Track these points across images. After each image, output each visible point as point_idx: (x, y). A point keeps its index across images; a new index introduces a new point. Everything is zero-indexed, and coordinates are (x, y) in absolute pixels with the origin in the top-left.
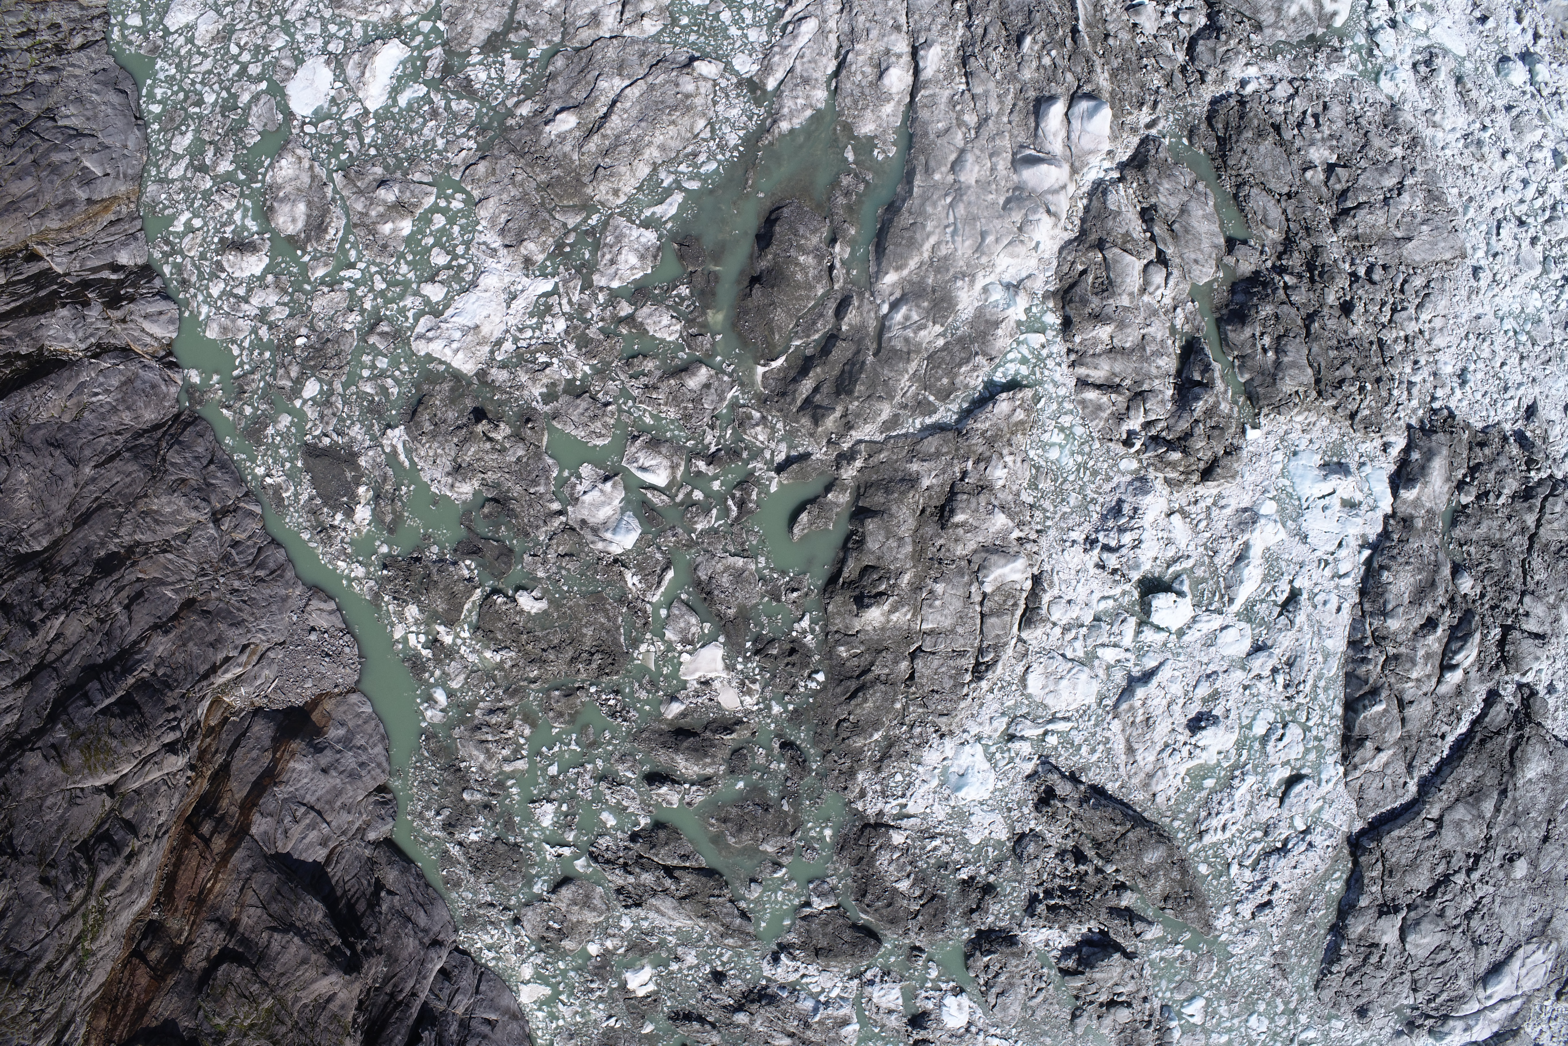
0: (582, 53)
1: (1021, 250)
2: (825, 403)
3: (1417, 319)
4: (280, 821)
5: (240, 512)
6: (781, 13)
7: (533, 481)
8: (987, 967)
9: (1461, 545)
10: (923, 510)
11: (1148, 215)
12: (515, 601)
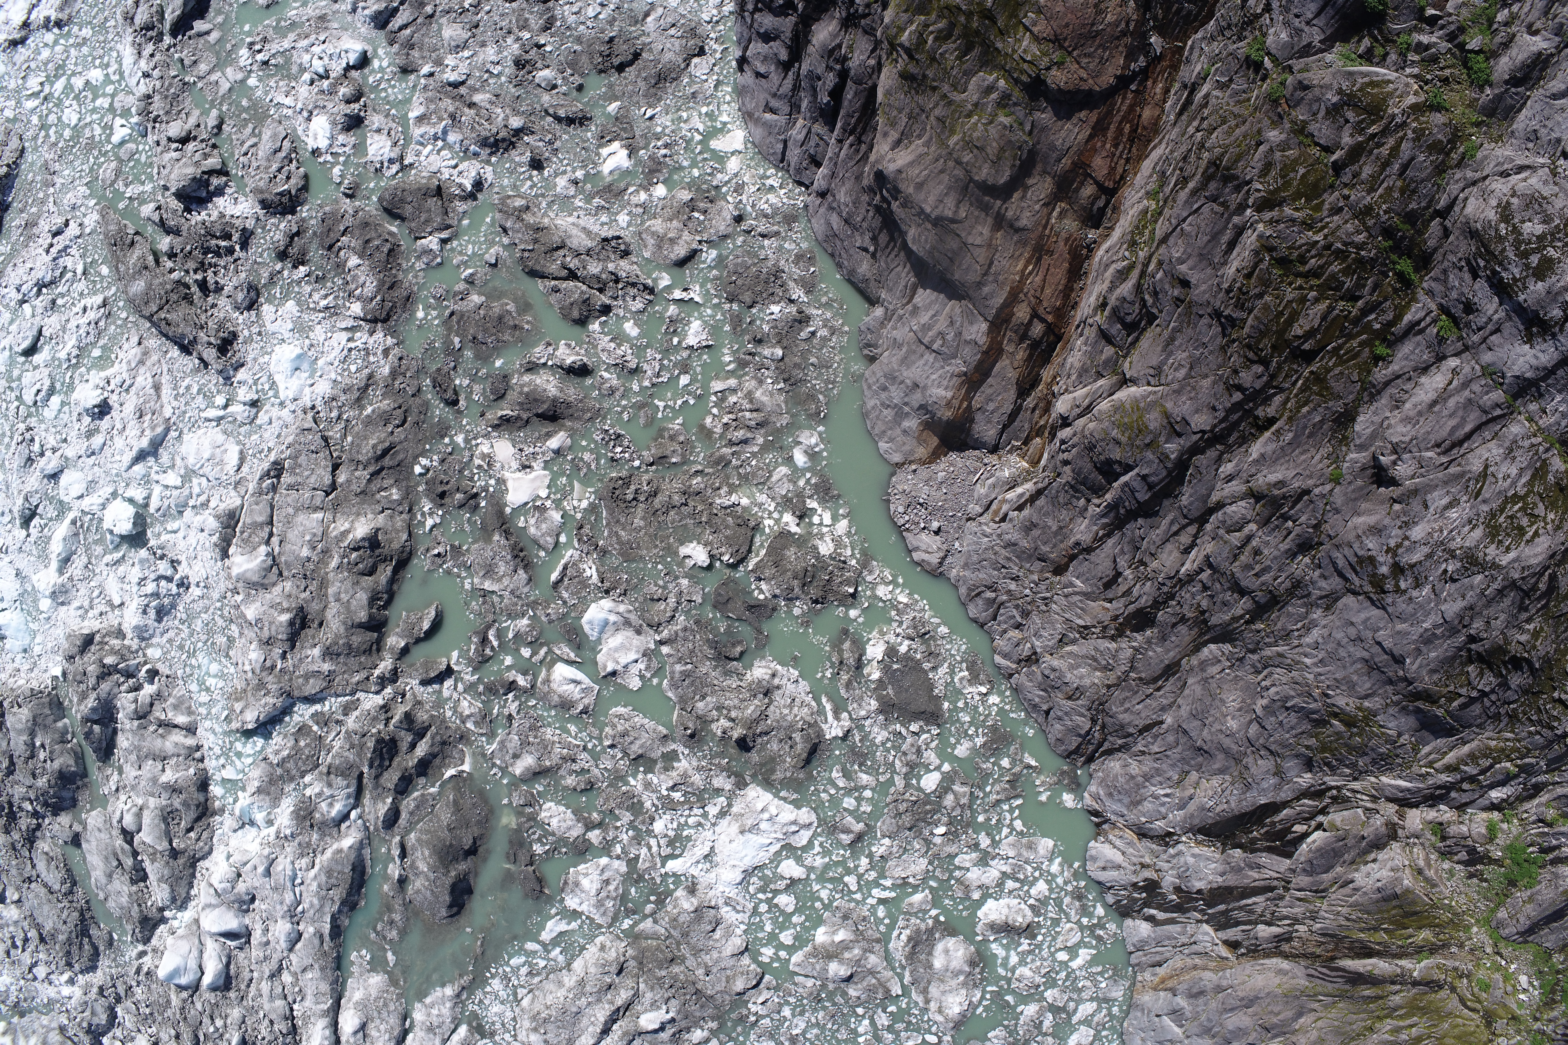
1: (239, 856)
2: (403, 732)
4: (958, 336)
5: (1015, 659)
7: (689, 676)
8: (288, 178)
10: (321, 624)
11: (140, 876)
12: (711, 557)
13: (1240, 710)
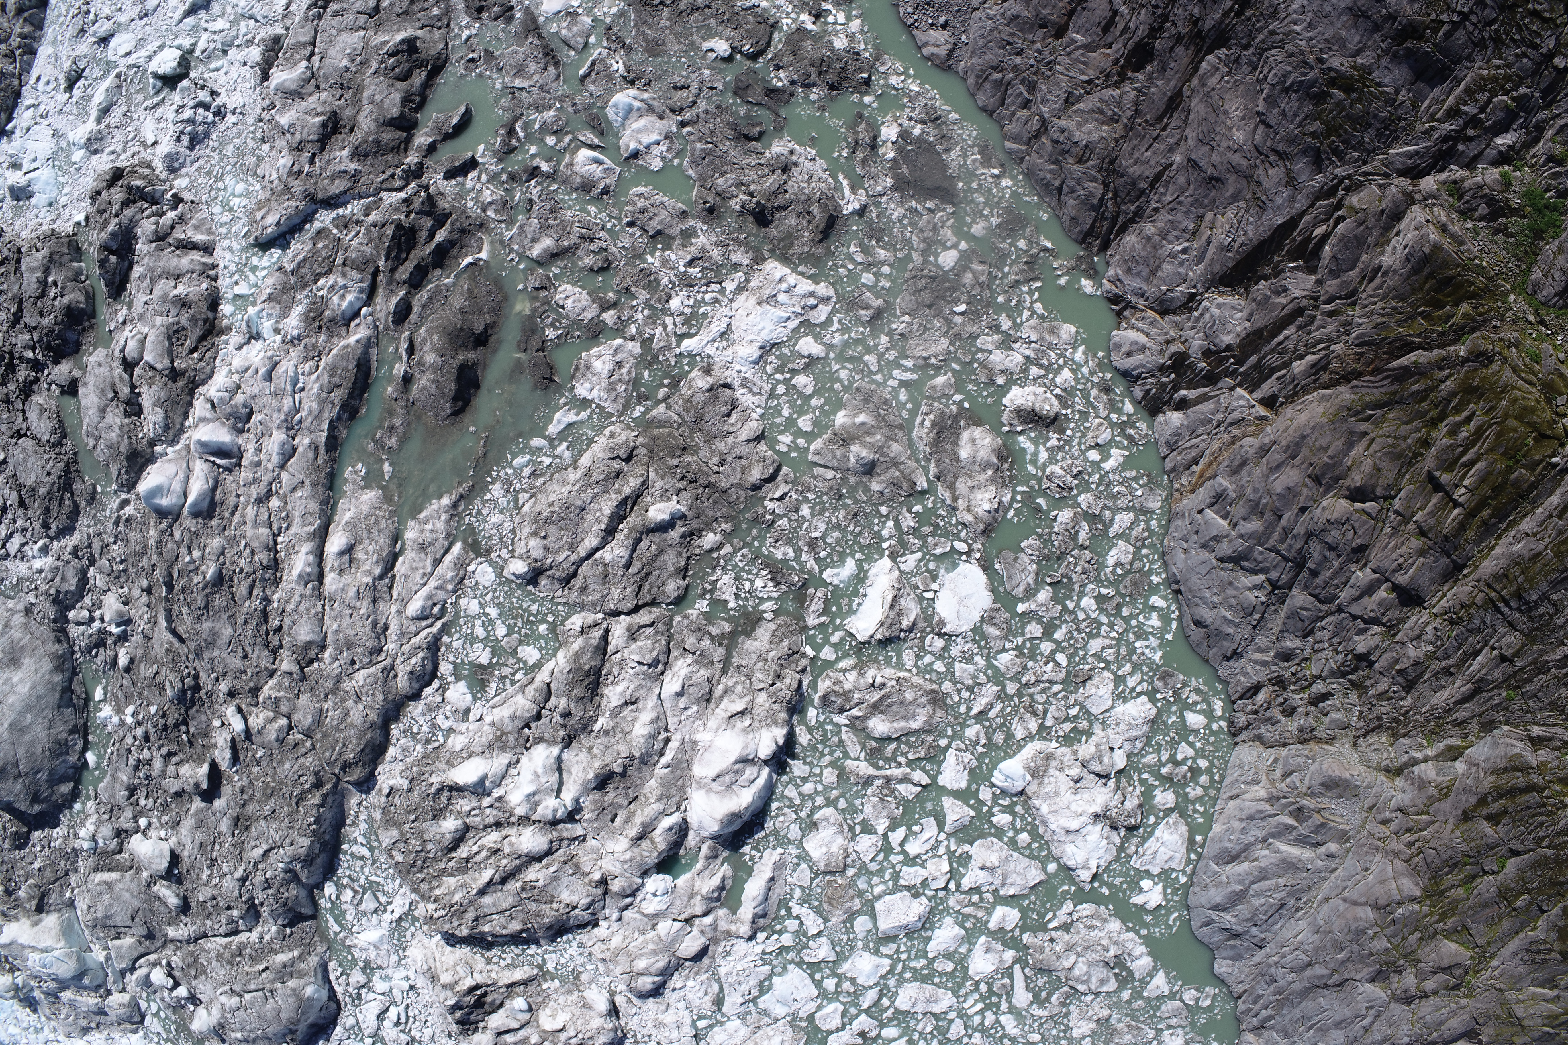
0: (648, 598)
1: (242, 366)
2: (423, 222)
5: (1025, 139)
6: (445, 630)
7: (709, 154)
10: (352, 130)
11: (134, 409)
12: (733, 49)
13: (1243, 118)
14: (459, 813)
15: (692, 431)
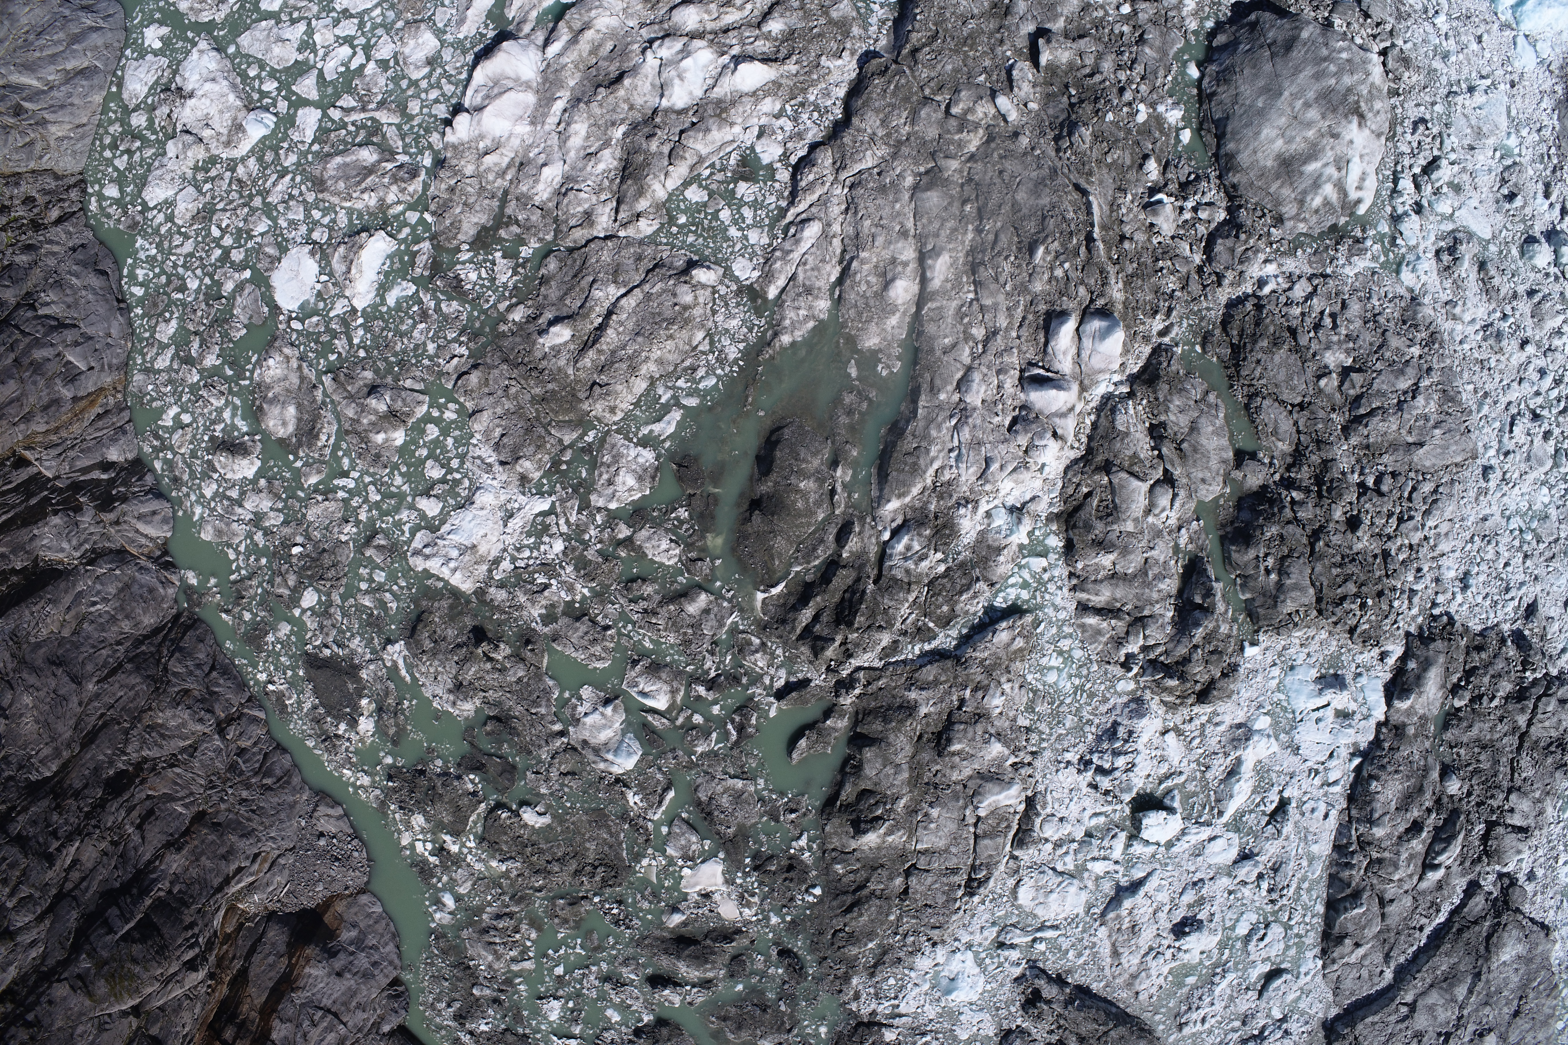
0: (576, 255)
1: (1025, 475)
2: (825, 632)
3: (1423, 526)
4: (299, 1026)
5: (244, 719)
6: (783, 212)
7: (534, 702)
9: (1451, 747)
10: (920, 737)
11: (1157, 432)
14: (767, 39)
15: (537, 418)
